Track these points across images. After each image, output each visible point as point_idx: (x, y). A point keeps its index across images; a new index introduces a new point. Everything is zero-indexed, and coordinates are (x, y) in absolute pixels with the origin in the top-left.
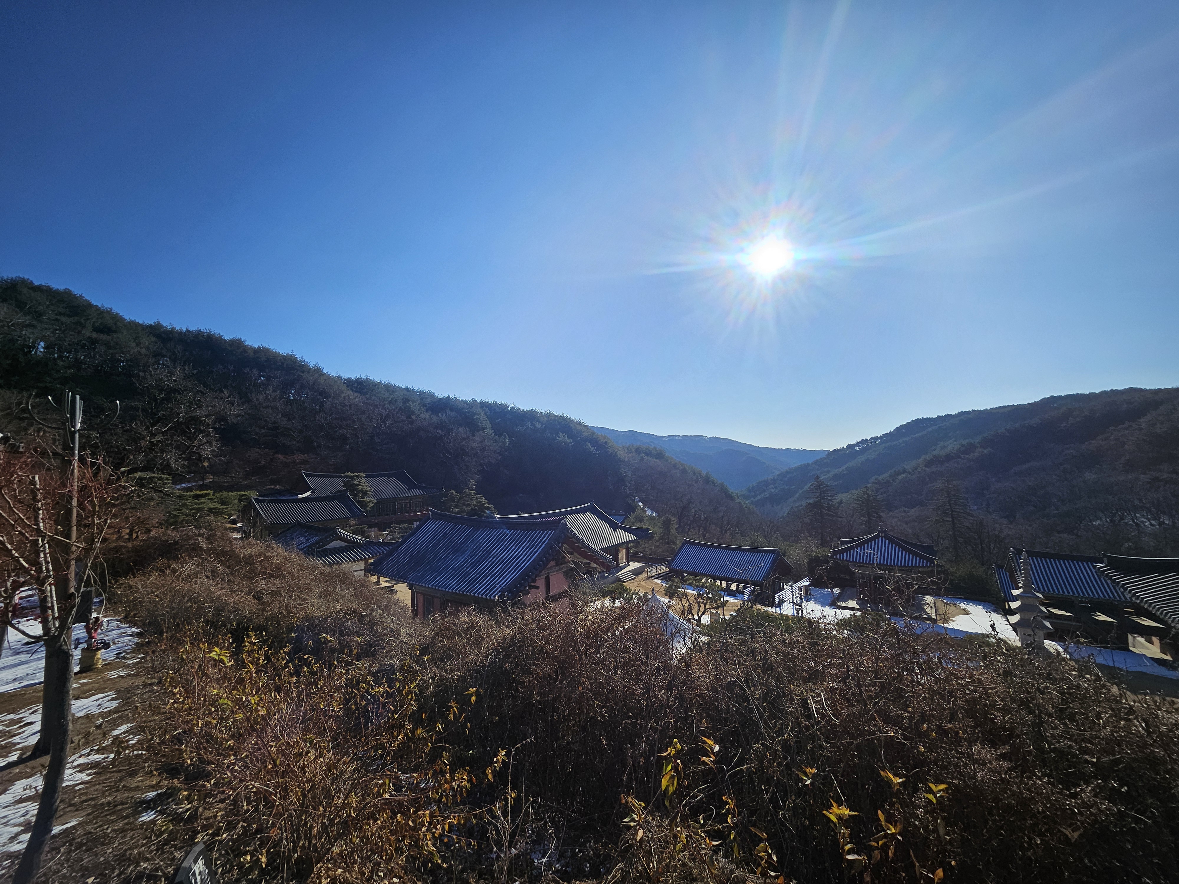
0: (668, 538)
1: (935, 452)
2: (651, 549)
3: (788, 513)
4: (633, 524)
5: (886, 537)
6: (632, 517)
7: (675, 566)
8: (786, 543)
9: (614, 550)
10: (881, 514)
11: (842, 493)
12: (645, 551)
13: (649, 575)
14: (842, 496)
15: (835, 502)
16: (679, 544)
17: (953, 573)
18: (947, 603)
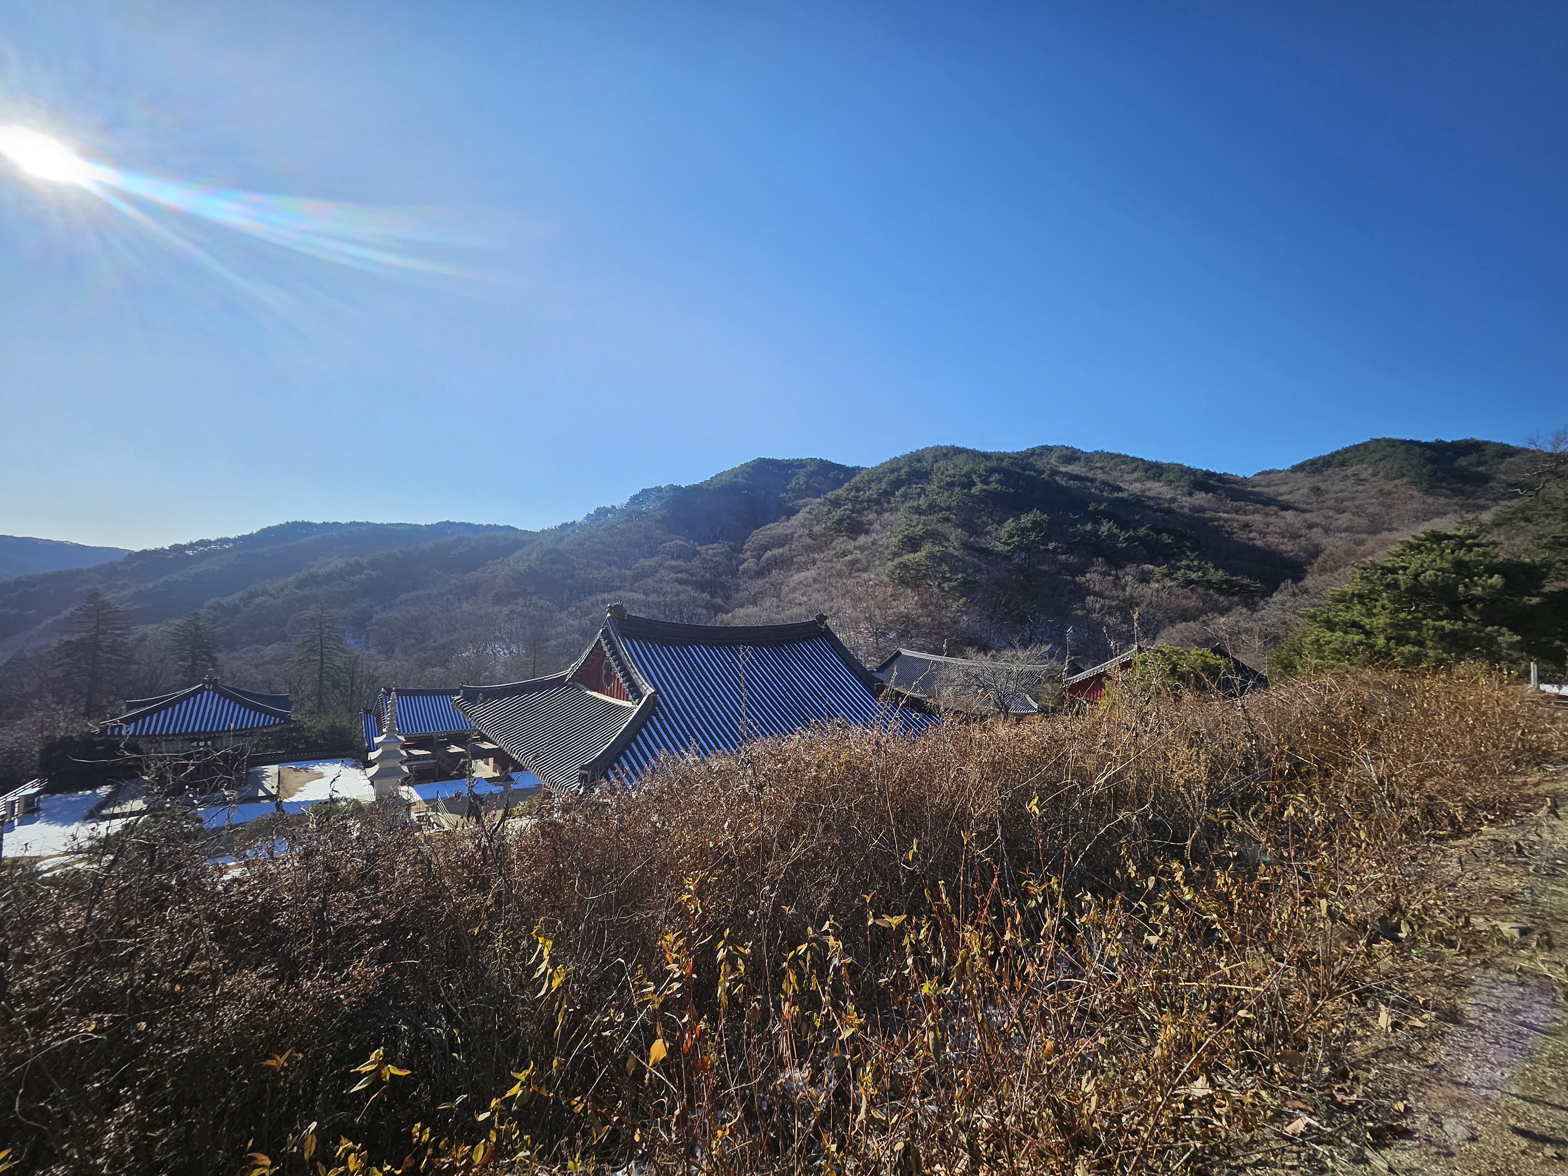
1: (312, 570)
3: (10, 661)
5: (217, 690)
11: (149, 623)
14: (146, 629)
17: (309, 729)
18: (296, 770)
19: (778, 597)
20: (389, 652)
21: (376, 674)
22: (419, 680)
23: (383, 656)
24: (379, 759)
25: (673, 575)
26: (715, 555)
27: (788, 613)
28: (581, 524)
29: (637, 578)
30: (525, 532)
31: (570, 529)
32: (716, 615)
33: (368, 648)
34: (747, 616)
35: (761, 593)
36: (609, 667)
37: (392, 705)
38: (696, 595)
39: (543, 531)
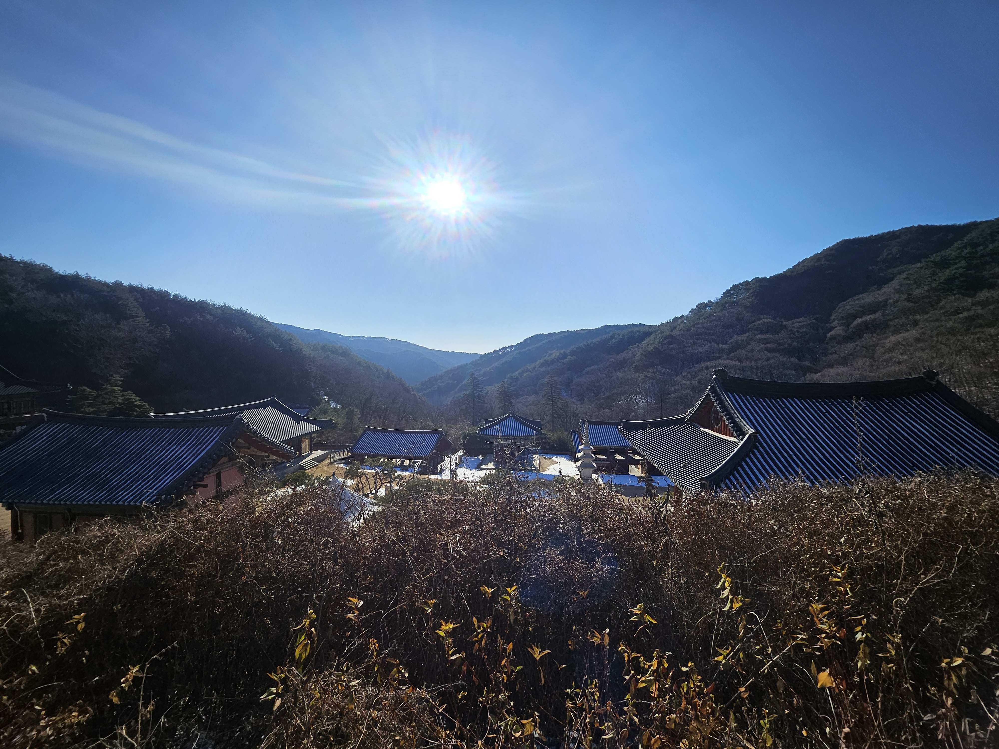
0: (352, 427)
1: (545, 358)
2: (334, 438)
3: (451, 402)
4: (317, 416)
5: (514, 417)
6: (316, 410)
7: (357, 450)
8: (448, 425)
9: (296, 442)
10: (512, 400)
11: (489, 386)
12: (328, 439)
13: (332, 460)
14: (488, 388)
15: (483, 393)
16: (361, 431)
17: (550, 438)
18: (545, 458)
19: (872, 357)
20: (582, 400)
21: (577, 412)
22: (598, 416)
23: (579, 403)
24: (582, 457)
25: (763, 346)
26: (801, 327)
27: (884, 371)
28: (687, 317)
29: (731, 350)
30: (651, 326)
31: (680, 321)
32: (805, 374)
33: (572, 398)
34: (838, 374)
35: (851, 355)
36: (717, 412)
37: (586, 429)
38: (785, 359)
39: (662, 324)
